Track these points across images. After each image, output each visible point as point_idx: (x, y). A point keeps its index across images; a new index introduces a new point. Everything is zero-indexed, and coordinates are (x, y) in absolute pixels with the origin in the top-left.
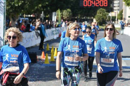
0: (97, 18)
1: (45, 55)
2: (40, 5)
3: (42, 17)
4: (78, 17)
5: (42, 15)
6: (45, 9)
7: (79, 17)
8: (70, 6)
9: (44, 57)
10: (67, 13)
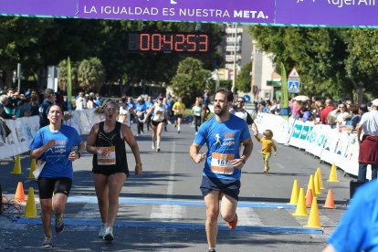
0: (176, 86)
1: (26, 193)
2: (12, 46)
3: (17, 81)
4: (121, 82)
5: (17, 74)
6: (27, 58)
7: (124, 82)
8: (99, 49)
9: (22, 199)
10: (91, 69)
